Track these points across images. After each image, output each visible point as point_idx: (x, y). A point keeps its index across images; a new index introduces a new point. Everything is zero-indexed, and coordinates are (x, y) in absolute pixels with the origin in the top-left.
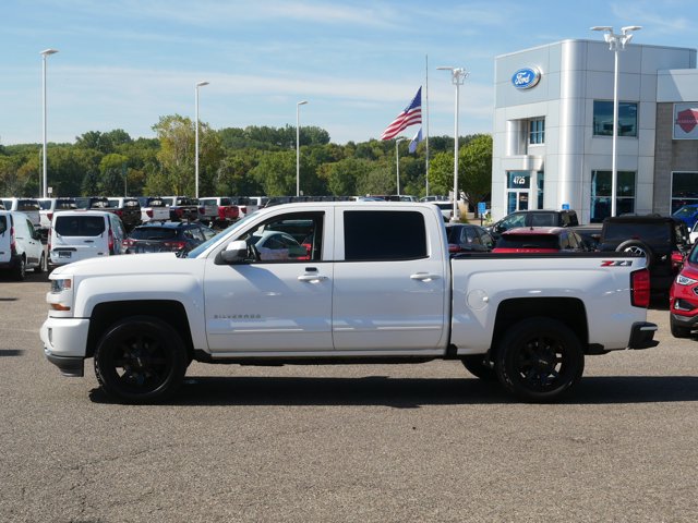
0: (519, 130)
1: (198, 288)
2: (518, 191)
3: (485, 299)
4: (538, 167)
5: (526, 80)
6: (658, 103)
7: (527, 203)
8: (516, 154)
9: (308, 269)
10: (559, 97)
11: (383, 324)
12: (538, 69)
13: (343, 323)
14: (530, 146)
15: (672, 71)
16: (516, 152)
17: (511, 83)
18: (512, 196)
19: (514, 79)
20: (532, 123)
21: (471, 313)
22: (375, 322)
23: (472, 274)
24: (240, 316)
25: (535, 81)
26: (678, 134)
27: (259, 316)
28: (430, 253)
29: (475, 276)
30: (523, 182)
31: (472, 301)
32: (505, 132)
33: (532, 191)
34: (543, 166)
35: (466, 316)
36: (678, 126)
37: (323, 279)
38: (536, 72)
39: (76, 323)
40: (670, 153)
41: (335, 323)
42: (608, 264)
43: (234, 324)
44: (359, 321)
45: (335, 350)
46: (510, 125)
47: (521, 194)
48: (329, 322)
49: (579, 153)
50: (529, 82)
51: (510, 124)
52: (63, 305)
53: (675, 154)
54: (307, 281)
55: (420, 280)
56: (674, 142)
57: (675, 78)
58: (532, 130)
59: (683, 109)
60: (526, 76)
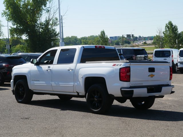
23: (80, 68)
29: (81, 69)
42: (114, 65)
45: (54, 91)
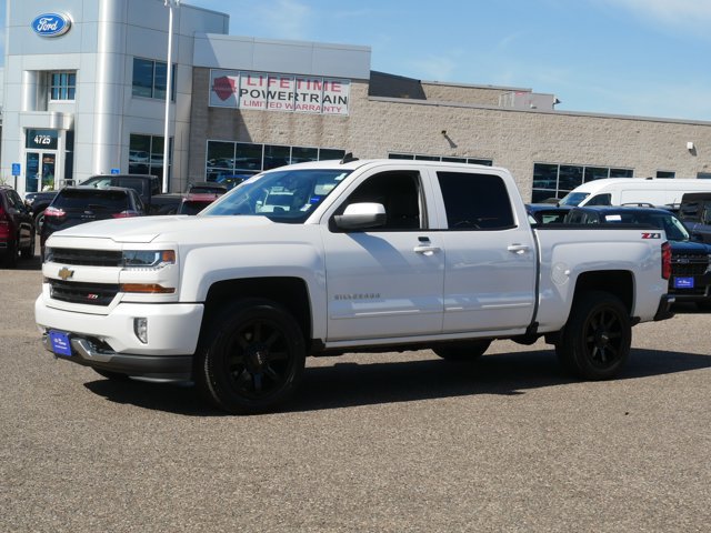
0: (38, 82)
1: (320, 261)
2: (41, 152)
3: (567, 272)
4: (67, 126)
5: (53, 27)
6: (194, 67)
7: (53, 166)
8: (34, 110)
9: (421, 239)
10: (96, 50)
11: (487, 302)
12: (67, 16)
13: (453, 301)
14: (51, 101)
15: (210, 35)
16: (34, 106)
17: (31, 29)
18: (32, 157)
19: (36, 24)
20: (53, 76)
21: (554, 289)
22: (481, 300)
24: (361, 296)
25: (65, 29)
26: (214, 100)
27: (378, 296)
28: (517, 222)
30: (47, 140)
31: (555, 276)
32: (22, 83)
33: (60, 153)
34: (73, 125)
35: (550, 291)
36: (214, 93)
37: (437, 251)
38: (65, 19)
39: (188, 309)
40: (206, 120)
41: (447, 302)
43: (356, 306)
44: (467, 299)
46: (27, 76)
47: (45, 156)
48: (441, 301)
49: (117, 113)
50: (57, 29)
51: (27, 74)
52: (163, 285)
53: (210, 122)
54: (421, 253)
55: (514, 251)
56: (210, 109)
57: (213, 43)
58: (53, 84)
59: (219, 75)
60: (53, 22)
